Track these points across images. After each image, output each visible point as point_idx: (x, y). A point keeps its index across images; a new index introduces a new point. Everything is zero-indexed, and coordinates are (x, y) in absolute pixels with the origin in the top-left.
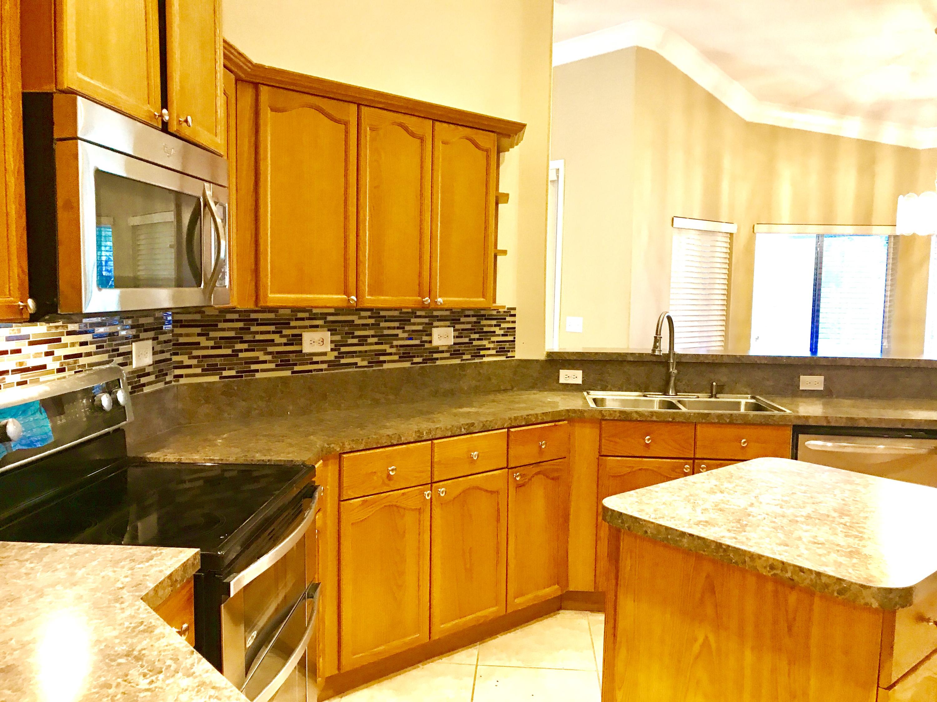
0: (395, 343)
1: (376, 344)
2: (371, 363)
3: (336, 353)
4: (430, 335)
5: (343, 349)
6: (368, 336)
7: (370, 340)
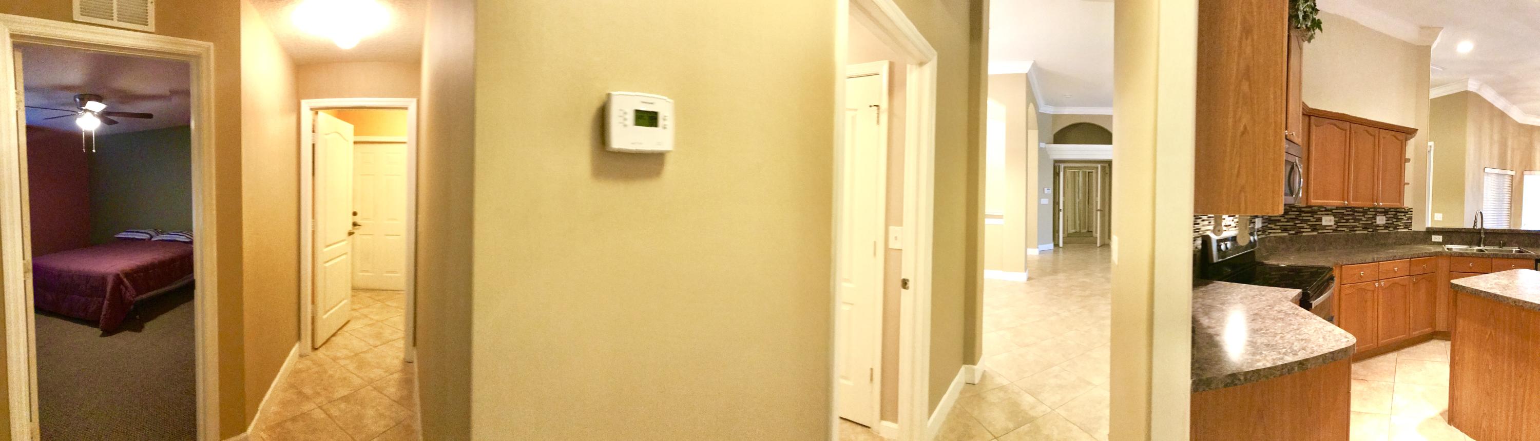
0: (1361, 222)
1: (1353, 222)
2: (1351, 230)
3: (1336, 226)
4: (1376, 219)
5: (1339, 224)
6: (1349, 219)
7: (1350, 221)
